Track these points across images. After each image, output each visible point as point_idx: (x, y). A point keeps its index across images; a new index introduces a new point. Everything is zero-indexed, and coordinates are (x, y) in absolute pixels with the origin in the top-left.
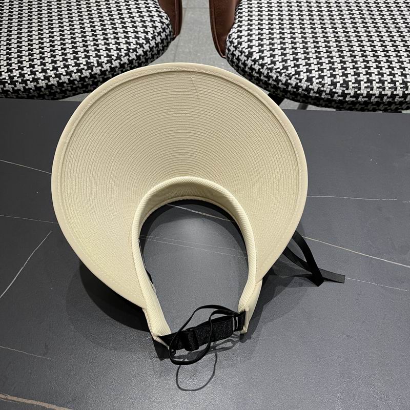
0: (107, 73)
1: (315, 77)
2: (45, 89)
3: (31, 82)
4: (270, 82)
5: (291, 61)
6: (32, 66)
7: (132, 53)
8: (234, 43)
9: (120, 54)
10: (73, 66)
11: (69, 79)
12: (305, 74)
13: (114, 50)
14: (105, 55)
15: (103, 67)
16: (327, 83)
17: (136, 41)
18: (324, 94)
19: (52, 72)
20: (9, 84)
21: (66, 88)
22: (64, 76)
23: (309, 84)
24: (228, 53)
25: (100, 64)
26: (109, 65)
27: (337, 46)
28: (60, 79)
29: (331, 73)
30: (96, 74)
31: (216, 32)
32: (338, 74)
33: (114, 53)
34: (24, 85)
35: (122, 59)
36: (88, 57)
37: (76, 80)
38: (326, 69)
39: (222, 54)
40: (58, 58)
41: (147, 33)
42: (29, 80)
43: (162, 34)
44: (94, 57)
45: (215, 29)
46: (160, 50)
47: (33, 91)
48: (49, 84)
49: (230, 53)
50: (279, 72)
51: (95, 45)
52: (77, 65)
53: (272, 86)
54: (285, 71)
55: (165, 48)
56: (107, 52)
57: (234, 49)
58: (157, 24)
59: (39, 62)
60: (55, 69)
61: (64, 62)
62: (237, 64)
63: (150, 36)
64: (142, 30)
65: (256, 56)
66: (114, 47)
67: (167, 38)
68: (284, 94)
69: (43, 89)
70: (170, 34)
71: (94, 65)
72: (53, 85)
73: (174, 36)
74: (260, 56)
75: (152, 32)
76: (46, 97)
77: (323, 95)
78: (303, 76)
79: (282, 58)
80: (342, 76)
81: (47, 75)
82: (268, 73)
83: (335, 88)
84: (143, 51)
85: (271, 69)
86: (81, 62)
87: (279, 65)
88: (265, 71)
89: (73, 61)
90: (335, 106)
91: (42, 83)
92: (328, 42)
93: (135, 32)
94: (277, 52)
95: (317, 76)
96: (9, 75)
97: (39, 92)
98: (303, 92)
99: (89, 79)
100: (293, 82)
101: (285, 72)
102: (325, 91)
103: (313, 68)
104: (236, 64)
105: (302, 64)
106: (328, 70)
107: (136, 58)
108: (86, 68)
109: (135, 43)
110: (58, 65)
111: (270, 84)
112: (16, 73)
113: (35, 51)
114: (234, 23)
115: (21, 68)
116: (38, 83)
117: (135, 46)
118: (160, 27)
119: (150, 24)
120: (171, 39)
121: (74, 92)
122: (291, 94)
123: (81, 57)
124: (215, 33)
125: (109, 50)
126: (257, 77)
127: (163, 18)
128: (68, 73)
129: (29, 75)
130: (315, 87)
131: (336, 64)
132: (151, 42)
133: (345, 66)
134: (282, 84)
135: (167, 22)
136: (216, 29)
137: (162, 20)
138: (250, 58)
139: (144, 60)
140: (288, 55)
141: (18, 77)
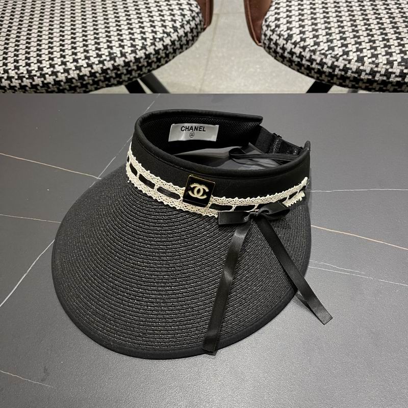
0: (131, 64)
1: (367, 56)
2: (65, 83)
3: (50, 75)
4: (313, 66)
5: (338, 40)
6: (51, 59)
7: (158, 42)
8: (271, 27)
9: (145, 43)
10: (94, 58)
11: (90, 72)
12: (355, 54)
13: (139, 40)
14: (129, 45)
15: (126, 58)
16: (382, 62)
17: (163, 31)
18: (378, 75)
19: (72, 65)
20: (27, 79)
21: (87, 82)
22: (85, 68)
23: (360, 64)
24: (265, 39)
25: (123, 55)
26: (133, 55)
27: (391, 22)
28: (81, 71)
29: (386, 51)
30: (119, 65)
31: (251, 16)
32: (395, 52)
33: (139, 43)
34: (42, 79)
35: (148, 48)
36: (111, 48)
37: (97, 72)
38: (379, 46)
39: (257, 42)
40: (79, 49)
41: (175, 21)
42: (47, 74)
43: (191, 23)
44: (117, 47)
45: (249, 13)
46: (190, 40)
47: (53, 85)
48: (69, 77)
49: (267, 38)
50: (323, 54)
51: (118, 35)
52: (99, 56)
53: (316, 71)
54: (330, 52)
55: (195, 38)
56: (132, 41)
57: (271, 33)
58: (186, 12)
59: (58, 55)
60: (75, 61)
61: (85, 53)
62: (275, 49)
63: (178, 25)
64: (169, 18)
65: (296, 38)
66: (139, 37)
67: (197, 28)
68: (329, 79)
69: (62, 83)
70: (200, 24)
71: (117, 56)
72: (73, 78)
73: (205, 26)
74: (301, 37)
75: (181, 21)
76: (66, 91)
77: (378, 77)
78: (353, 56)
79: (327, 38)
80: (399, 54)
81: (66, 68)
82: (311, 56)
83: (392, 68)
84: (170, 40)
85: (314, 52)
86: (103, 53)
87: (324, 46)
88: (307, 54)
89: (94, 53)
90: (392, 89)
91: (62, 77)
92: (381, 19)
93: (162, 20)
94: (320, 32)
95: (369, 55)
96: (27, 70)
97: (58, 86)
98: (353, 75)
99: (112, 71)
100: (341, 63)
101: (331, 54)
102: (380, 72)
103: (364, 47)
104: (273, 49)
105: (350, 43)
106: (382, 48)
107: (162, 48)
108: (108, 58)
109: (162, 32)
110: (79, 57)
111: (313, 69)
112: (34, 67)
113: (55, 44)
114: (271, 6)
115: (39, 62)
116: (57, 77)
117: (162, 35)
118: (189, 15)
119: (179, 12)
120: (201, 29)
121: (95, 86)
122: (338, 79)
123: (103, 48)
124: (250, 18)
125: (134, 40)
126: (299, 62)
127: (193, 6)
128: (89, 65)
129: (48, 68)
130: (367, 67)
131: (391, 40)
132: (179, 31)
133: (402, 42)
134: (328, 67)
135: (197, 10)
136: (251, 12)
137: (191, 8)
138: (289, 41)
139: (171, 50)
140: (333, 34)
141: (36, 71)
